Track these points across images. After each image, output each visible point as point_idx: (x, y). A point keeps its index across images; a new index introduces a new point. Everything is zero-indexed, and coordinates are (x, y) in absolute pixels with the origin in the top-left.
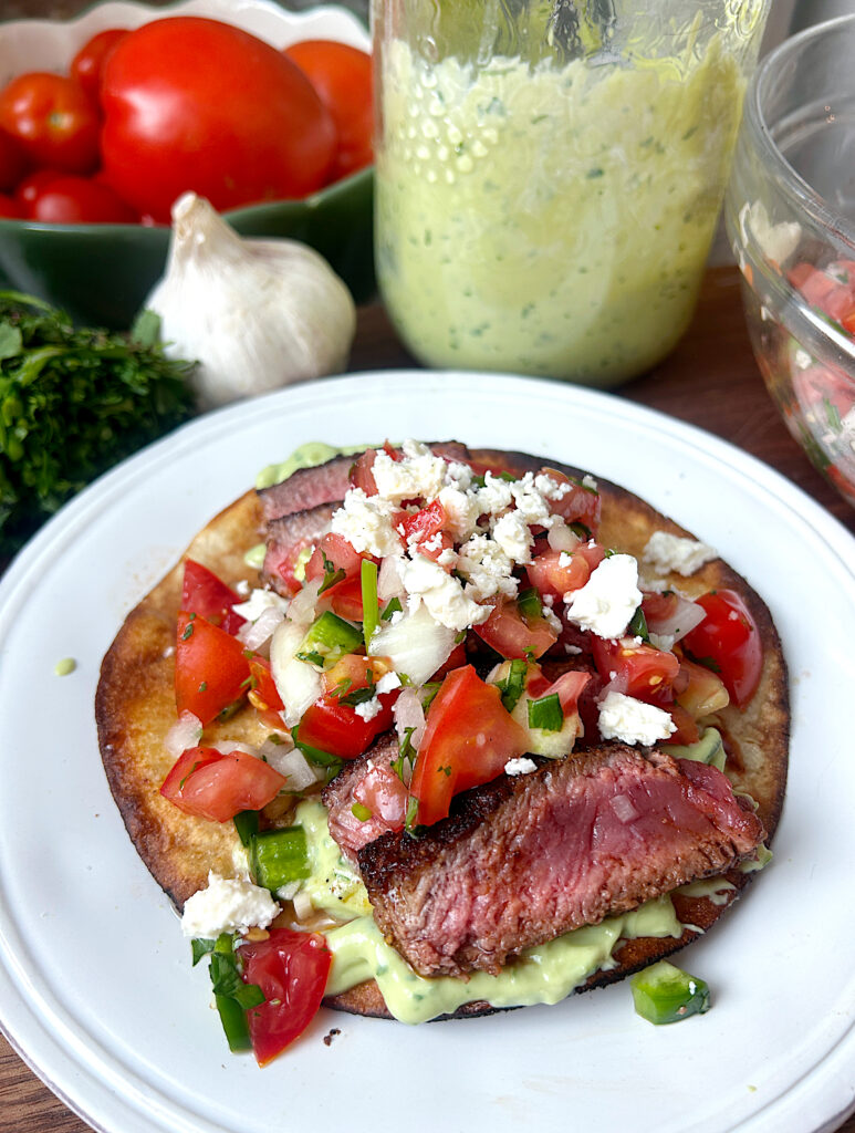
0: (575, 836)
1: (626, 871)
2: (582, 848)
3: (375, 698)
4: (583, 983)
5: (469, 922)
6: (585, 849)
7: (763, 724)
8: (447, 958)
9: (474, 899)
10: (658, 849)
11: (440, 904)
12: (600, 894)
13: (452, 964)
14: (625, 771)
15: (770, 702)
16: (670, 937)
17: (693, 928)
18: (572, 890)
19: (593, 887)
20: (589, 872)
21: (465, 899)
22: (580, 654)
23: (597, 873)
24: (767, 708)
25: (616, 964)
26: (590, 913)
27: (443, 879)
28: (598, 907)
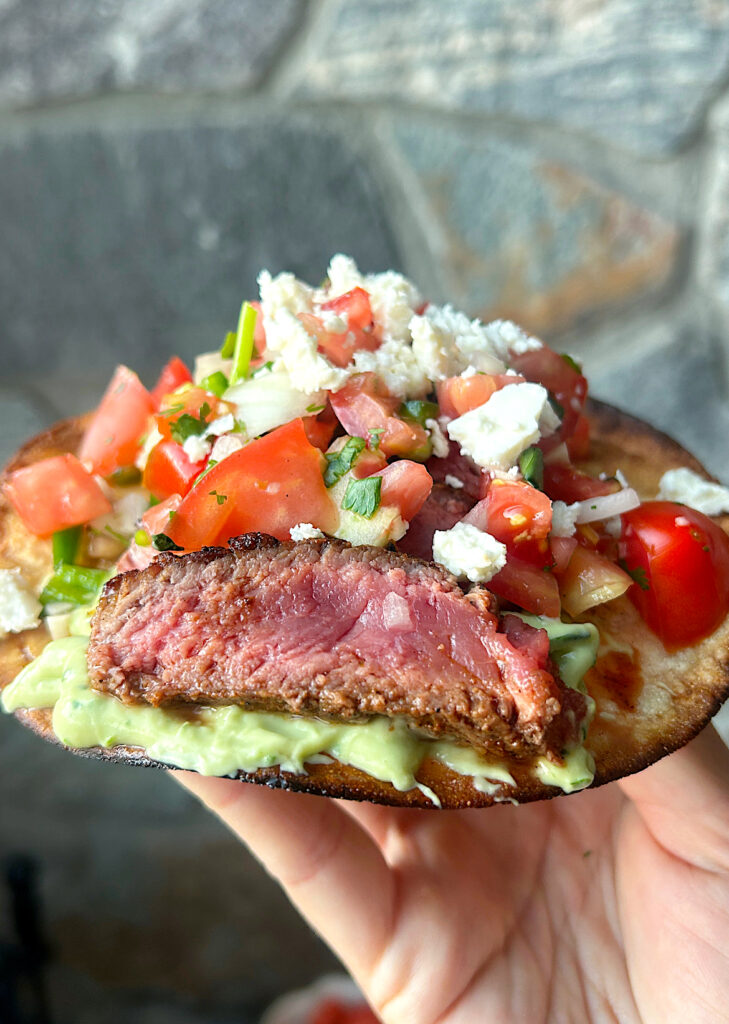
0: (328, 619)
1: (361, 672)
2: (327, 632)
3: (204, 437)
4: (249, 770)
5: (159, 645)
6: (331, 636)
7: (692, 677)
8: (118, 669)
9: (176, 624)
10: (414, 669)
11: (141, 616)
12: (315, 676)
13: (120, 678)
14: (424, 583)
15: (714, 659)
16: (391, 784)
17: (427, 792)
18: (286, 659)
19: (310, 667)
20: (319, 652)
21: (167, 619)
22: (459, 489)
23: (327, 659)
24: (707, 663)
25: (301, 770)
26: (290, 688)
27: (159, 592)
28: (304, 688)
